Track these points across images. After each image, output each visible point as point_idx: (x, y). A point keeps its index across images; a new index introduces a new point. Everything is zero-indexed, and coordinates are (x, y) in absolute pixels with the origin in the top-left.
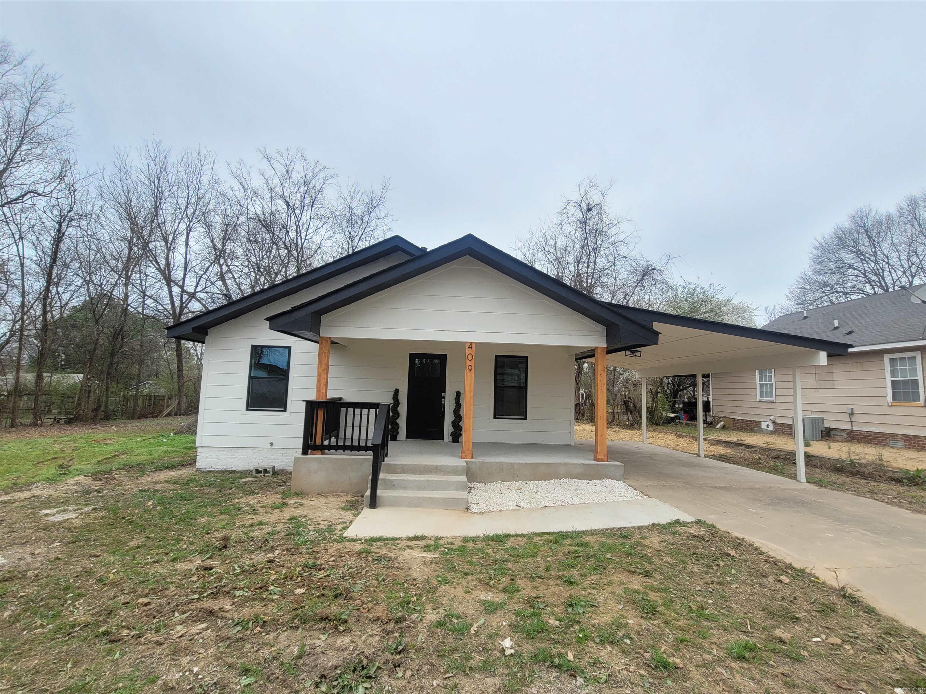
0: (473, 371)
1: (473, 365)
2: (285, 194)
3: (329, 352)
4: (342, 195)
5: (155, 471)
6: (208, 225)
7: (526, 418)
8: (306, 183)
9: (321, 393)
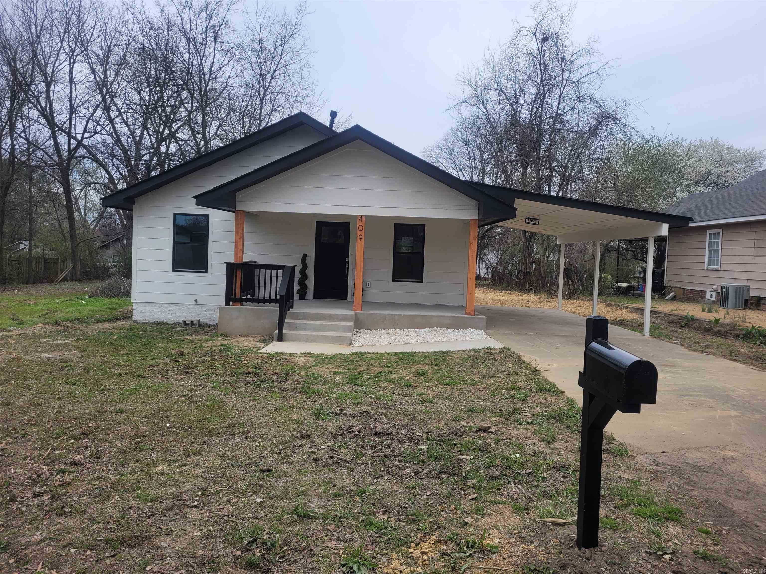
0: (363, 240)
1: (363, 235)
3: (243, 223)
7: (422, 282)
9: (239, 257)
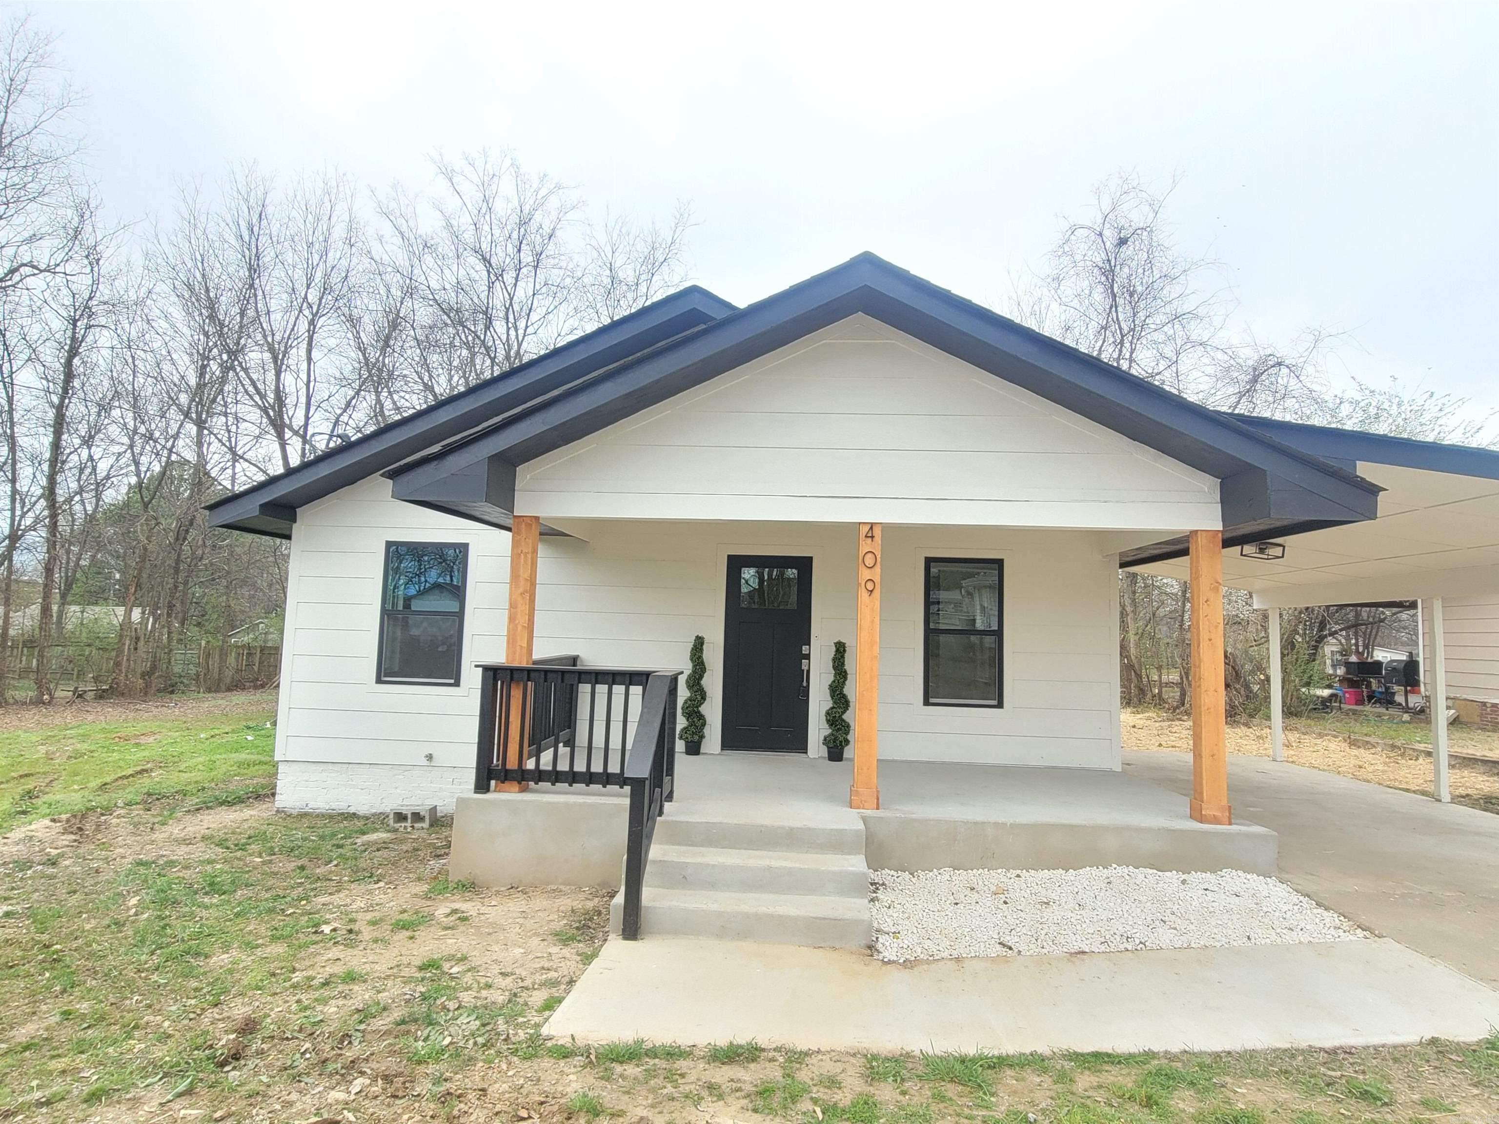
0: (877, 593)
1: (877, 580)
2: (484, 247)
3: (535, 551)
4: (593, 243)
5: (198, 809)
6: (353, 322)
7: (1001, 705)
8: (523, 223)
9: (518, 648)
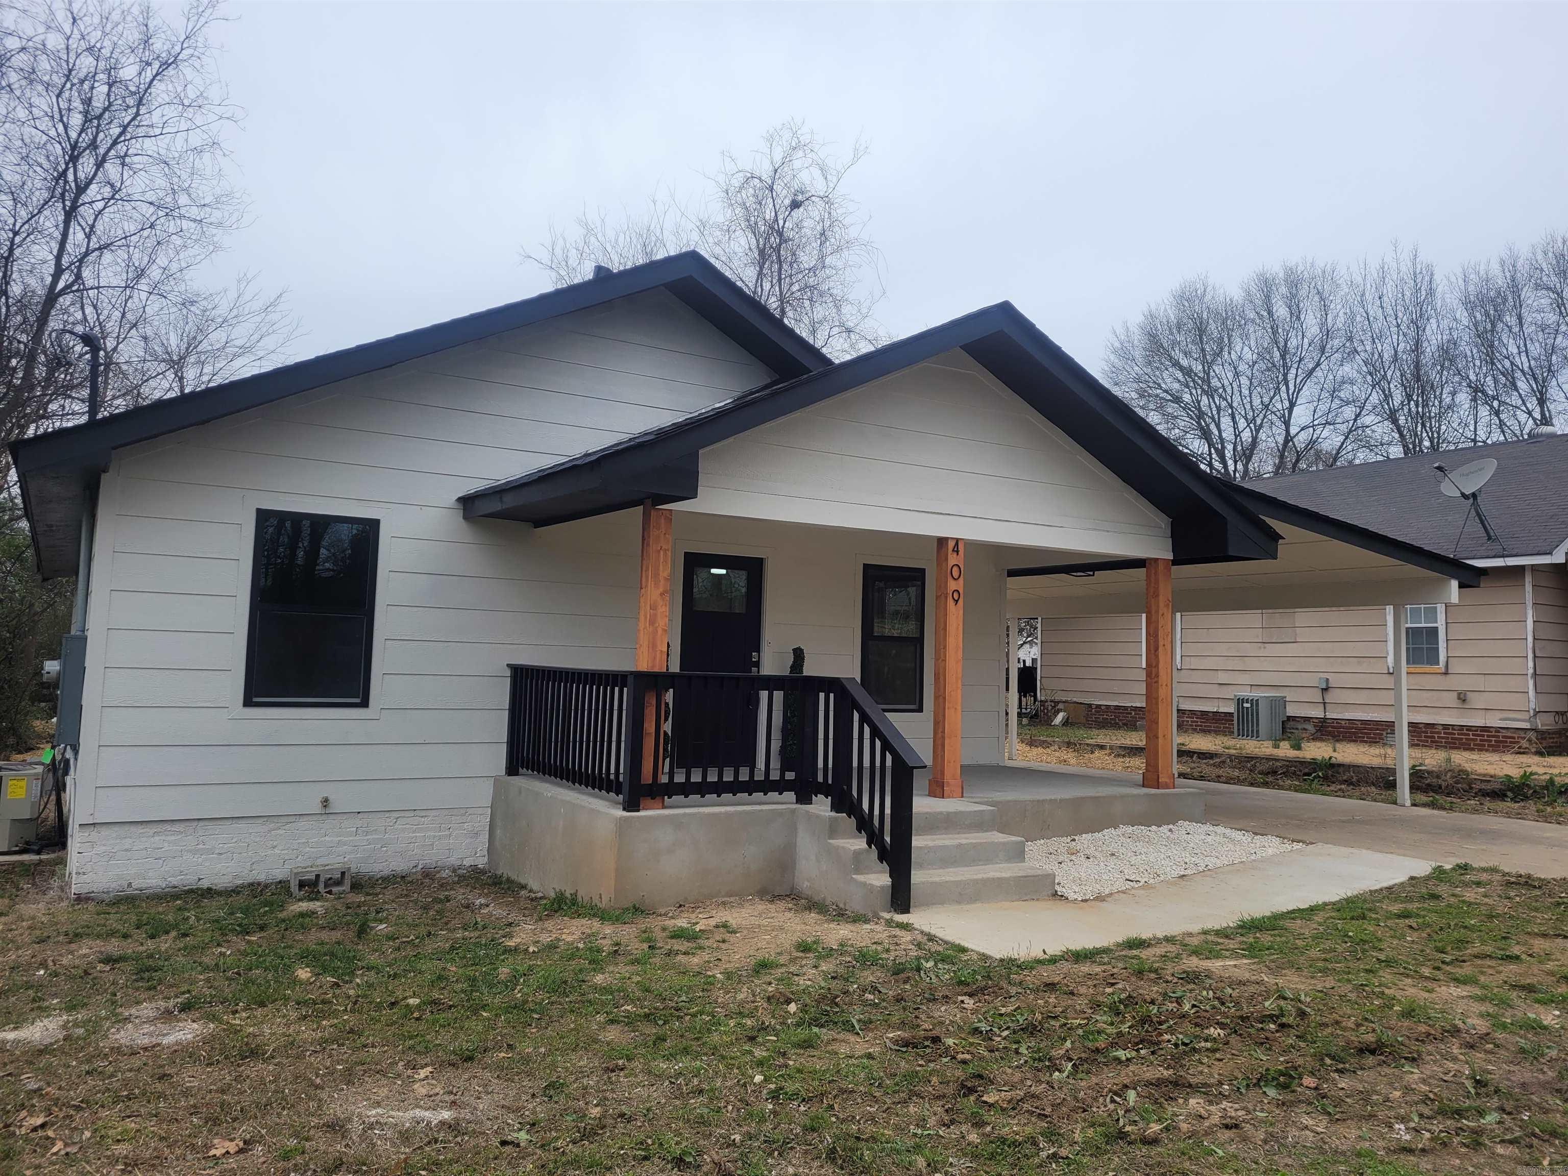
0: (961, 602)
1: (961, 591)
7: (920, 709)
9: (658, 653)
